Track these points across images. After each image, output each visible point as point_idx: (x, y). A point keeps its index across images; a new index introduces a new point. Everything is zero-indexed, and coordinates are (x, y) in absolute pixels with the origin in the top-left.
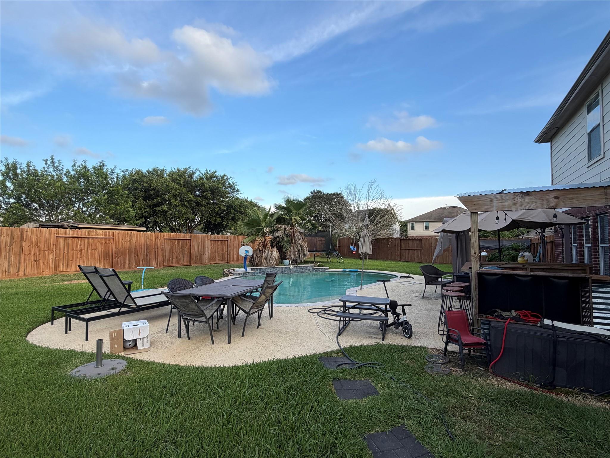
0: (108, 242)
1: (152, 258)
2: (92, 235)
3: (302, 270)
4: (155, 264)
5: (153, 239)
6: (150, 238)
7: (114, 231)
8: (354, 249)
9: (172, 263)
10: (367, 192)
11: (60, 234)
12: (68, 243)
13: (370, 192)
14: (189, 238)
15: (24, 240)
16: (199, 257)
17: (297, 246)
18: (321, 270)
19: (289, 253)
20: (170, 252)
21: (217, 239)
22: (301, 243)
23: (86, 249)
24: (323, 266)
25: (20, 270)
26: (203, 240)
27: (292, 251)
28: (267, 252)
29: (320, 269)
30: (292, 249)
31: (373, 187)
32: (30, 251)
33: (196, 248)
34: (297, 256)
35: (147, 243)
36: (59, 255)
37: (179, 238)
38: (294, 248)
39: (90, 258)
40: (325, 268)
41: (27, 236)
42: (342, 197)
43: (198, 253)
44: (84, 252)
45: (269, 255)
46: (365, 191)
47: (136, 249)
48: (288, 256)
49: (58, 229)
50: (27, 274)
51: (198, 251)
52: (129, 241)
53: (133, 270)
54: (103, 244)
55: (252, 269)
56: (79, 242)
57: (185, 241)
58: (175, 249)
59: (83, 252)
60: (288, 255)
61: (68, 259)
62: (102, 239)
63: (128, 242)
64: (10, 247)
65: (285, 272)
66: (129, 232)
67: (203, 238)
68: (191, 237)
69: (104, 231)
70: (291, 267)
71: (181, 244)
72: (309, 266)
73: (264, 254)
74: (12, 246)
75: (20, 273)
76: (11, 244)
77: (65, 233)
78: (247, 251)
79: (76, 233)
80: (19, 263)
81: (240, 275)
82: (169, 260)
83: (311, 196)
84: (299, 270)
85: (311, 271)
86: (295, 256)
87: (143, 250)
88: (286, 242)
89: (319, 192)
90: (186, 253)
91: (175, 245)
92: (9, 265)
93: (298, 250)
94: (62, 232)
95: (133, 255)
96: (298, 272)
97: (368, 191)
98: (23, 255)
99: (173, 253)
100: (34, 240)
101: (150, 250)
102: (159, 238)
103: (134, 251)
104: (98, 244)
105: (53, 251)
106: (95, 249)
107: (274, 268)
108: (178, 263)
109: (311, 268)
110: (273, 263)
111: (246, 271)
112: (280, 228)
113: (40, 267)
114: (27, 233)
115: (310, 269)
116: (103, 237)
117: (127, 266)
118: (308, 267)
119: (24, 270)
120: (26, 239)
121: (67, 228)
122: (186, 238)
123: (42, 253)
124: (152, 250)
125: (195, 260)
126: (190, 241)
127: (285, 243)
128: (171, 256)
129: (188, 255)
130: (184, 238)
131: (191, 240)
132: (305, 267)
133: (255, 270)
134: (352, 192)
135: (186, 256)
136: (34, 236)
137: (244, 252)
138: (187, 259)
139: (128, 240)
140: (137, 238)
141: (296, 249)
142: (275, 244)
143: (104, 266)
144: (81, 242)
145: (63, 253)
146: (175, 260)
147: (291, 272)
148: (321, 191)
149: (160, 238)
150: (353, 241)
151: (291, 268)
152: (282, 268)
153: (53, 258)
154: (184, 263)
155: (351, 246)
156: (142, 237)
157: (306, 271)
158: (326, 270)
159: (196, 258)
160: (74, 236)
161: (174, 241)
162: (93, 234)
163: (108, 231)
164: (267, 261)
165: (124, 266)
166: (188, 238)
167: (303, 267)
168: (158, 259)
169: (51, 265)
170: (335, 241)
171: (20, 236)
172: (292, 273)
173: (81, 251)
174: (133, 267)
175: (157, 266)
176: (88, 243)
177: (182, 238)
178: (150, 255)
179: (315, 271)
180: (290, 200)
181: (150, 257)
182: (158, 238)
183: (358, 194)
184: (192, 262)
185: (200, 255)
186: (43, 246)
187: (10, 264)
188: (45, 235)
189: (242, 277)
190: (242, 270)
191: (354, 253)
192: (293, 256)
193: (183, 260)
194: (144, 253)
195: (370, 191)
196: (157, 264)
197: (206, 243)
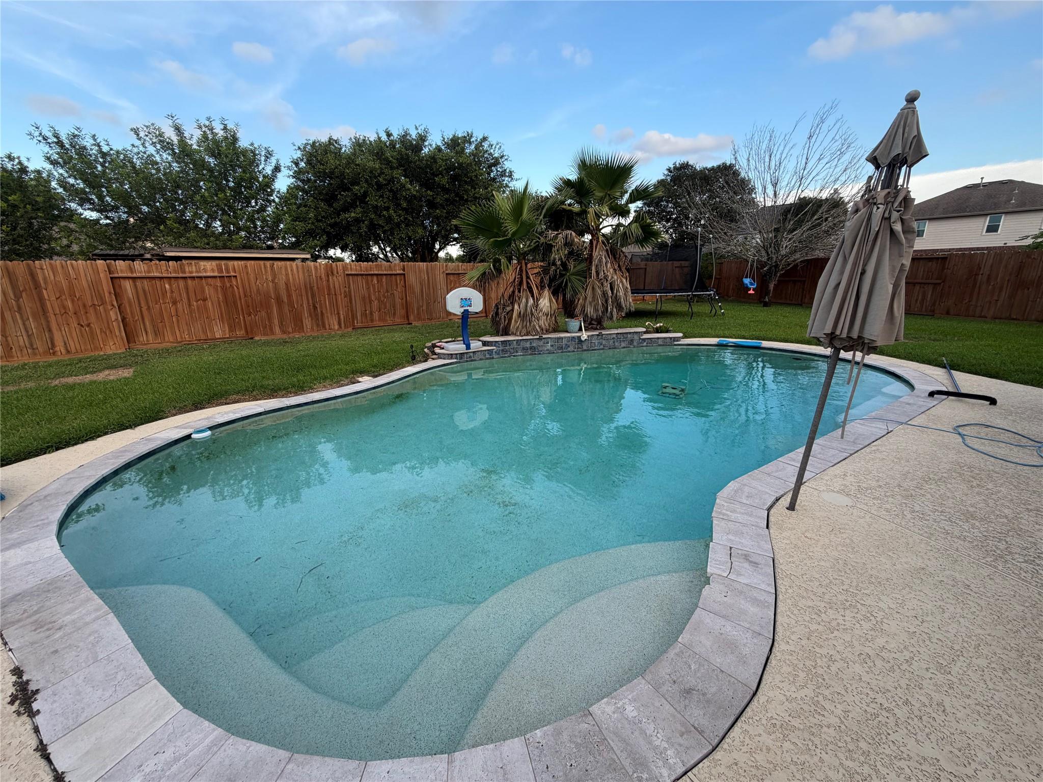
0: (228, 285)
1: (327, 313)
2: (191, 272)
3: (611, 342)
4: (336, 323)
5: (323, 276)
6: (316, 273)
7: (236, 263)
8: (752, 284)
9: (372, 321)
10: (806, 139)
11: (122, 271)
12: (144, 291)
13: (813, 140)
14: (402, 272)
15: (43, 285)
16: (424, 308)
17: (602, 284)
18: (660, 342)
19: (581, 301)
20: (364, 298)
21: (460, 272)
22: (612, 277)
23: (185, 300)
24: (667, 331)
25: (56, 343)
26: (430, 275)
27: (589, 299)
28: (524, 300)
29: (660, 340)
30: (589, 292)
31: (825, 127)
32: (64, 308)
33: (417, 290)
34: (600, 309)
35: (310, 284)
36: (132, 314)
37: (380, 272)
38: (593, 288)
39: (200, 318)
40: (671, 338)
41: (45, 279)
42: (736, 174)
43: (423, 300)
44: (182, 306)
45: (529, 309)
46: (800, 138)
47: (289, 296)
48: (578, 310)
49: (113, 261)
50: (73, 350)
51: (422, 296)
52: (273, 281)
53: (291, 335)
54: (219, 289)
55: (485, 344)
56: (167, 286)
57: (393, 277)
58: (375, 295)
59: (179, 305)
60: (579, 306)
61: (152, 321)
62: (214, 280)
63: (271, 284)
64: (17, 301)
65: (569, 349)
66: (268, 263)
67: (430, 271)
68: (404, 270)
69: (214, 263)
70: (584, 335)
71: (384, 283)
72: (630, 333)
73: (516, 307)
74: (21, 300)
75: (57, 349)
76: (18, 297)
77: (131, 270)
78: (466, 301)
79: (154, 268)
80: (50, 330)
81: (451, 358)
82: (364, 314)
83: (669, 179)
84: (604, 342)
85: (635, 344)
86: (596, 310)
87: (304, 298)
88: (573, 274)
89: (685, 166)
90: (398, 301)
91: (374, 286)
92: (29, 336)
93: (604, 294)
94: (124, 268)
95: (286, 309)
96: (602, 347)
97: (810, 137)
98: (52, 316)
99: (371, 301)
100: (65, 284)
101: (320, 298)
102: (335, 272)
103: (285, 300)
104: (209, 290)
105: (113, 305)
106: (205, 300)
107: (540, 339)
108: (385, 320)
109: (636, 337)
110: (540, 327)
111: (468, 347)
112: (556, 237)
113: (96, 337)
114: (44, 274)
115: (632, 341)
116: (216, 274)
117: (277, 329)
118: (629, 336)
119: (65, 344)
120: (46, 282)
121: (151, 260)
122: (394, 272)
123: (91, 310)
124: (325, 296)
125: (418, 314)
126: (402, 277)
127: (573, 277)
128: (368, 308)
129: (402, 304)
130: (389, 272)
131: (404, 274)
132: (619, 336)
133: (492, 346)
134: (764, 147)
135: (398, 306)
136: (61, 278)
137: (458, 302)
138: (401, 312)
139: (270, 279)
140: (287, 275)
141: (599, 291)
142: (546, 281)
143: (231, 330)
144: (170, 285)
145: (138, 309)
146: (376, 316)
147: (585, 347)
148: (691, 163)
149: (338, 273)
150: (752, 266)
151: (583, 339)
152: (562, 338)
153: (117, 319)
154: (398, 320)
155: (746, 277)
156: (298, 272)
157: (623, 345)
158: (674, 341)
159: (418, 309)
160: (152, 275)
161: (369, 277)
162: (191, 269)
163: (223, 262)
164: (525, 323)
165: (271, 330)
166: (398, 272)
167: (615, 336)
168: (338, 314)
169: (117, 333)
170: (710, 269)
171: (29, 278)
172: (585, 350)
173: (175, 303)
174: (290, 330)
175: (340, 327)
176: (187, 288)
177: (385, 272)
178: (321, 307)
179: (645, 344)
180: (588, 162)
181: (322, 312)
182: (332, 273)
183: (781, 148)
184: (412, 318)
185: (428, 304)
186: (89, 297)
187: (30, 333)
188: (86, 275)
189: (456, 363)
190: (458, 347)
191: (751, 292)
192: (590, 310)
193: (394, 314)
194: (308, 303)
195: (815, 136)
196: (339, 324)
197: (438, 280)
